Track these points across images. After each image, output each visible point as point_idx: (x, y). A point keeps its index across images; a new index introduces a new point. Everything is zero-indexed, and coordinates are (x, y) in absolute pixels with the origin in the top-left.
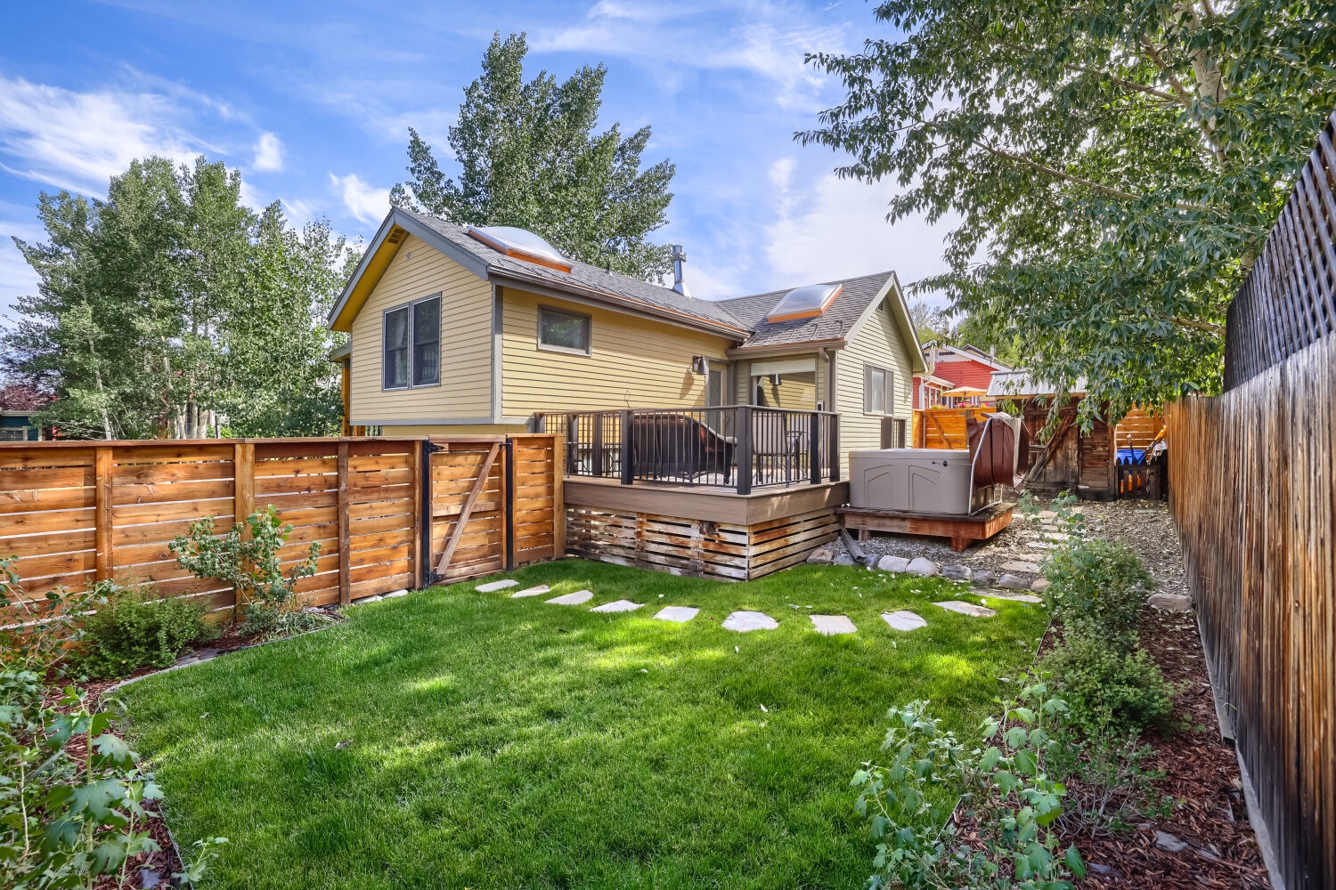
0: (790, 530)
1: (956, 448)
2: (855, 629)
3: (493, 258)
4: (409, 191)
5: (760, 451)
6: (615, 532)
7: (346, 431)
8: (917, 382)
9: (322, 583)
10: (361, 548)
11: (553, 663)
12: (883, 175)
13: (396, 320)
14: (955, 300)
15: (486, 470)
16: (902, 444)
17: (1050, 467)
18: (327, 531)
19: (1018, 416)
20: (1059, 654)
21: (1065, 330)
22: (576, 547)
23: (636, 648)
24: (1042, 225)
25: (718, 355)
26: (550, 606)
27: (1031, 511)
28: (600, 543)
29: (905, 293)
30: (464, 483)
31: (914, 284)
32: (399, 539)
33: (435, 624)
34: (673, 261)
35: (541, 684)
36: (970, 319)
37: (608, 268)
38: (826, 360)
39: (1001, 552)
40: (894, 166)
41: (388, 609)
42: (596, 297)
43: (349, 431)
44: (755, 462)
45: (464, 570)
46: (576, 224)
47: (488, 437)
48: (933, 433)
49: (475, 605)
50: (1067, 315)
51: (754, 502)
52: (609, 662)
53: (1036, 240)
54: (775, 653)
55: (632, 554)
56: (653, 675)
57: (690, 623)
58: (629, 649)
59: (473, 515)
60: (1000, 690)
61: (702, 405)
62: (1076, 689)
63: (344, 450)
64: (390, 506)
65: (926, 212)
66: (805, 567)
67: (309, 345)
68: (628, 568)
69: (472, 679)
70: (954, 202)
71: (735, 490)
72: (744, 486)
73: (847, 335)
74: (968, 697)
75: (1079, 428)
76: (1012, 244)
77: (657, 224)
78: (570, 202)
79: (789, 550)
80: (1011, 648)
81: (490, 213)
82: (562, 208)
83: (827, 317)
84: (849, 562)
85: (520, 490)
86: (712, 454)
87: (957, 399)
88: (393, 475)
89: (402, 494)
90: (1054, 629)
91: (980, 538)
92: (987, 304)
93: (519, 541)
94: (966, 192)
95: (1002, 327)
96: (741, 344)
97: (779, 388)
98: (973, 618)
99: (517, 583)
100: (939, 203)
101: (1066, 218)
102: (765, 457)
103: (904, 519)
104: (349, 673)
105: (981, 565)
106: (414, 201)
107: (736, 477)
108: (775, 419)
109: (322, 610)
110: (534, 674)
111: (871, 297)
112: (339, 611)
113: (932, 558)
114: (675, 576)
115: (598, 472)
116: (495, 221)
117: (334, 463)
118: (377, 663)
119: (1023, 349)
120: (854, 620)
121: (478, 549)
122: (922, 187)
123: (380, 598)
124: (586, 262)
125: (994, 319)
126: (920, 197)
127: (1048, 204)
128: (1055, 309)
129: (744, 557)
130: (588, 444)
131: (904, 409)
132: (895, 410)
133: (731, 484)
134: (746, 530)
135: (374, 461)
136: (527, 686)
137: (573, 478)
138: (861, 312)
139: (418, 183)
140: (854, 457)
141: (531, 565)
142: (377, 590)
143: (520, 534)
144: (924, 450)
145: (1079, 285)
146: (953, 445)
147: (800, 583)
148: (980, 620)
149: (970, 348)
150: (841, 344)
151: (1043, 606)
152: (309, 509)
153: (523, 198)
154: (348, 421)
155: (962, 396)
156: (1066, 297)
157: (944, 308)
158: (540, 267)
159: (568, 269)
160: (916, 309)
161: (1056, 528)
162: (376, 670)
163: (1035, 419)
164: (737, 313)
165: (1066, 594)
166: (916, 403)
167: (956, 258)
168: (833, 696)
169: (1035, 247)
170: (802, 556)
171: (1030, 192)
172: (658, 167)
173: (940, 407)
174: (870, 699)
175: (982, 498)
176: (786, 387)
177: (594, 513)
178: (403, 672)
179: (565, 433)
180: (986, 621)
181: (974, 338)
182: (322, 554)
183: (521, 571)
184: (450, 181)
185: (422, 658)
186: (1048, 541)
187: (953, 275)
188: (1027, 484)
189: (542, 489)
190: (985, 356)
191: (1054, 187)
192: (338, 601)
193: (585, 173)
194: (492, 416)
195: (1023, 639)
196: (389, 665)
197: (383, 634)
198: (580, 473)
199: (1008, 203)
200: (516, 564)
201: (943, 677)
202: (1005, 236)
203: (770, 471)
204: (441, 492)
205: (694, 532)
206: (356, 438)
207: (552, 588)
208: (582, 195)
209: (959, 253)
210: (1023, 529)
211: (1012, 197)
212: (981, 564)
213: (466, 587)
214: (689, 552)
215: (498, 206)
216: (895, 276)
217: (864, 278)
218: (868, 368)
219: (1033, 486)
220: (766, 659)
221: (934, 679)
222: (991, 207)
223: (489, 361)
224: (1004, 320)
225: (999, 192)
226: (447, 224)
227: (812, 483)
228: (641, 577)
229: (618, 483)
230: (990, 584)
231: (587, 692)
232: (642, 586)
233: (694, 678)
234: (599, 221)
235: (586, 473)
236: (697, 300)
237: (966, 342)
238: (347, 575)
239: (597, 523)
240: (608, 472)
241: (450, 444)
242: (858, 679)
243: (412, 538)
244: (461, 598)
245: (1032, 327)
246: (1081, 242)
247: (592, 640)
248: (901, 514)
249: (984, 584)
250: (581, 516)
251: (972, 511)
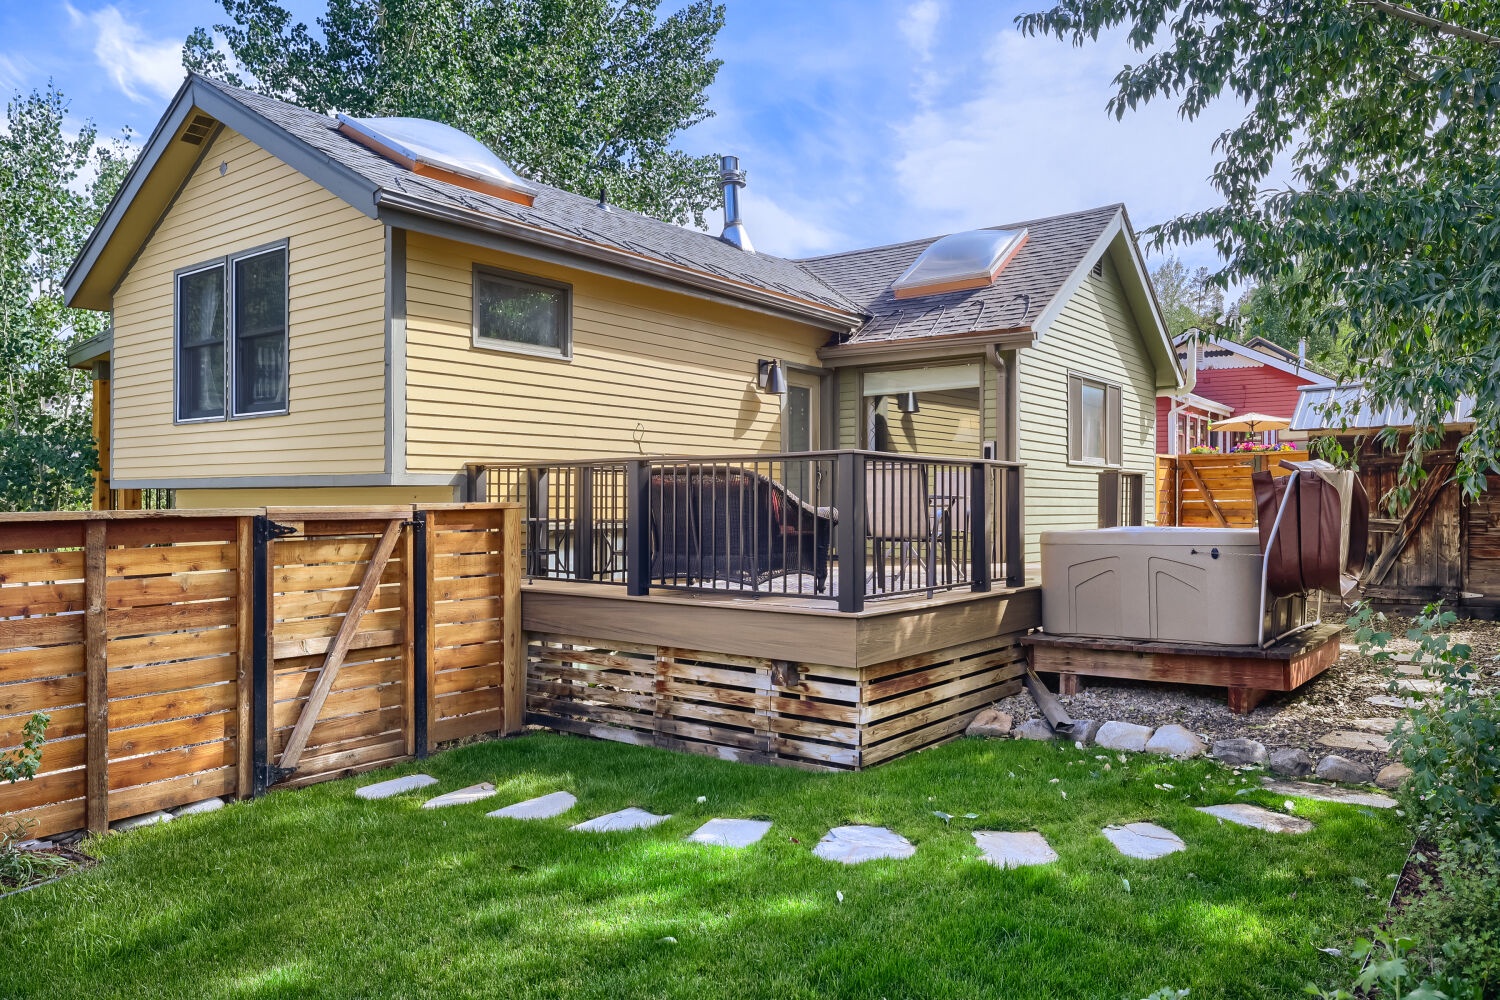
0: (935, 676)
1: (1235, 525)
2: (1055, 857)
3: (385, 176)
4: (222, 45)
5: (879, 533)
6: (617, 682)
7: (102, 499)
8: (1164, 405)
9: (49, 793)
10: (131, 722)
11: (501, 929)
12: (1103, 28)
13: (200, 289)
14: (1233, 257)
15: (376, 572)
16: (1136, 520)
17: (1409, 558)
18: (62, 691)
19: (1348, 466)
20: (1432, 905)
21: (1432, 310)
22: (545, 712)
23: (655, 898)
24: (1395, 117)
25: (805, 359)
26: (497, 822)
27: (1373, 638)
28: (590, 703)
29: (1142, 244)
30: (334, 596)
31: (1157, 228)
32: (207, 704)
33: (276, 862)
34: (721, 186)
35: (478, 970)
36: (1261, 291)
37: (602, 197)
38: (998, 367)
39: (1320, 714)
40: (1123, 12)
41: (183, 837)
42: (581, 251)
43: (108, 498)
44: (870, 552)
45: (333, 758)
46: (542, 116)
47: (380, 510)
48: (1194, 497)
49: (354, 825)
50: (1438, 282)
51: (867, 626)
52: (604, 924)
53: (1383, 145)
54: (910, 901)
55: (648, 723)
56: (688, 947)
57: (754, 848)
58: (641, 899)
59: (351, 654)
60: (1323, 971)
61: (776, 449)
62: (1467, 971)
63: (97, 536)
64: (187, 641)
65: (1180, 96)
66: (964, 743)
67: (24, 335)
68: (640, 749)
69: (345, 967)
70: (1233, 77)
71: (835, 605)
72: (852, 597)
73: (1038, 321)
74: (1265, 982)
75: (1461, 488)
76: (1337, 153)
77: (693, 117)
78: (530, 74)
79: (934, 713)
80: (1342, 891)
81: (381, 91)
82: (517, 84)
83: (1002, 289)
84: (1043, 734)
85: (439, 607)
86: (792, 539)
87: (1238, 437)
88: (193, 581)
89: (214, 617)
90: (1421, 858)
91: (1280, 688)
92: (1290, 265)
93: (439, 701)
94: (1253, 58)
95: (1318, 305)
96: (846, 337)
97: (914, 417)
98: (1271, 835)
99: (433, 781)
100: (1203, 80)
101: (1439, 104)
102: (888, 544)
103: (1140, 655)
104: (99, 967)
105: (1283, 739)
106: (232, 63)
107: (836, 580)
108: (906, 475)
109: (49, 845)
110: (464, 951)
111: (1080, 252)
112: (84, 846)
113: (1193, 726)
114: (728, 763)
115: (585, 574)
116: (390, 106)
117: (79, 561)
118: (157, 944)
119: (1356, 345)
120: (1053, 841)
121: (360, 718)
122: (1173, 50)
123: (167, 817)
124: (562, 186)
125: (1304, 290)
126: (1170, 67)
127: (1407, 78)
128: (1414, 272)
129: (853, 726)
130: (567, 521)
131: (1141, 456)
132: (1125, 457)
133: (827, 593)
134: (855, 677)
135: (158, 556)
136: (451, 976)
137: (539, 585)
138: (1063, 279)
139: (238, 28)
140: (1048, 542)
141: (461, 745)
142: (162, 801)
143: (441, 688)
144: (1177, 528)
145: (1460, 227)
146: (1231, 520)
147: (954, 773)
148: (1285, 839)
149: (1260, 344)
150: (1025, 338)
151: (1400, 813)
152: (27, 650)
153: (443, 65)
154: (106, 481)
155: (1247, 429)
156: (1435, 250)
157: (1212, 272)
158: (477, 194)
159: (528, 200)
160: (1163, 273)
161: (1419, 671)
162: (157, 959)
163: (1379, 471)
164: (837, 281)
165: (1440, 791)
166: (1162, 445)
167: (1235, 180)
168: (1016, 981)
169: (1382, 158)
170: (957, 723)
171: (1374, 56)
172: (693, 10)
173: (1206, 450)
174: (1083, 986)
175: (1283, 617)
176: (927, 417)
177: (578, 648)
178: (211, 958)
179: (524, 502)
180: (1295, 841)
181: (1269, 326)
182: (50, 735)
183: (441, 758)
184: (301, 27)
185: (249, 929)
186: (1404, 694)
187: (1228, 211)
188: (1366, 591)
189: (481, 606)
190: (1288, 357)
191: (1420, 45)
192: (81, 826)
193: (559, 19)
194: (388, 471)
195: (1364, 875)
196: (182, 947)
197: (171, 886)
198: (552, 575)
199: (1331, 78)
200: (431, 746)
201: (1215, 945)
202: (1326, 139)
203: (898, 568)
204: (290, 614)
205: (761, 681)
206: (122, 513)
207: (501, 788)
208: (553, 60)
209: (1241, 171)
210: (1359, 672)
211: (1340, 65)
212: (1282, 735)
213: (339, 790)
214: (753, 718)
215: (395, 77)
216: (1124, 214)
217: (1068, 217)
218: (1076, 381)
219: (1377, 593)
220: (893, 913)
221: (1200, 950)
222: (1301, 85)
223: (381, 369)
224: (1322, 293)
225: (1314, 58)
226: (297, 111)
227: (974, 590)
228: (663, 765)
229: (622, 592)
230: (1300, 773)
231: (565, 983)
232: (666, 781)
233: (763, 950)
234: (586, 109)
235: (563, 576)
236: (765, 258)
237: (1254, 333)
238: (101, 775)
239: (583, 667)
240: (603, 573)
241: (307, 523)
242: (1061, 949)
243: (232, 700)
244: (329, 811)
245: (1372, 306)
246: (1467, 146)
247: (573, 885)
248: (1136, 646)
249: (1289, 773)
250: (553, 653)
251: (1266, 640)
